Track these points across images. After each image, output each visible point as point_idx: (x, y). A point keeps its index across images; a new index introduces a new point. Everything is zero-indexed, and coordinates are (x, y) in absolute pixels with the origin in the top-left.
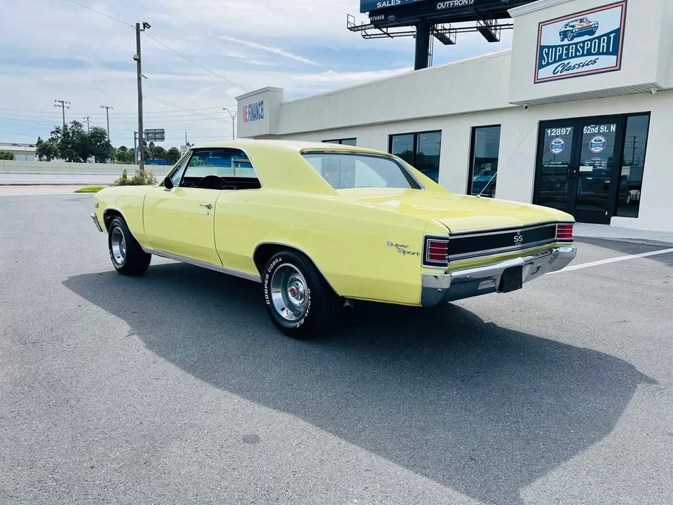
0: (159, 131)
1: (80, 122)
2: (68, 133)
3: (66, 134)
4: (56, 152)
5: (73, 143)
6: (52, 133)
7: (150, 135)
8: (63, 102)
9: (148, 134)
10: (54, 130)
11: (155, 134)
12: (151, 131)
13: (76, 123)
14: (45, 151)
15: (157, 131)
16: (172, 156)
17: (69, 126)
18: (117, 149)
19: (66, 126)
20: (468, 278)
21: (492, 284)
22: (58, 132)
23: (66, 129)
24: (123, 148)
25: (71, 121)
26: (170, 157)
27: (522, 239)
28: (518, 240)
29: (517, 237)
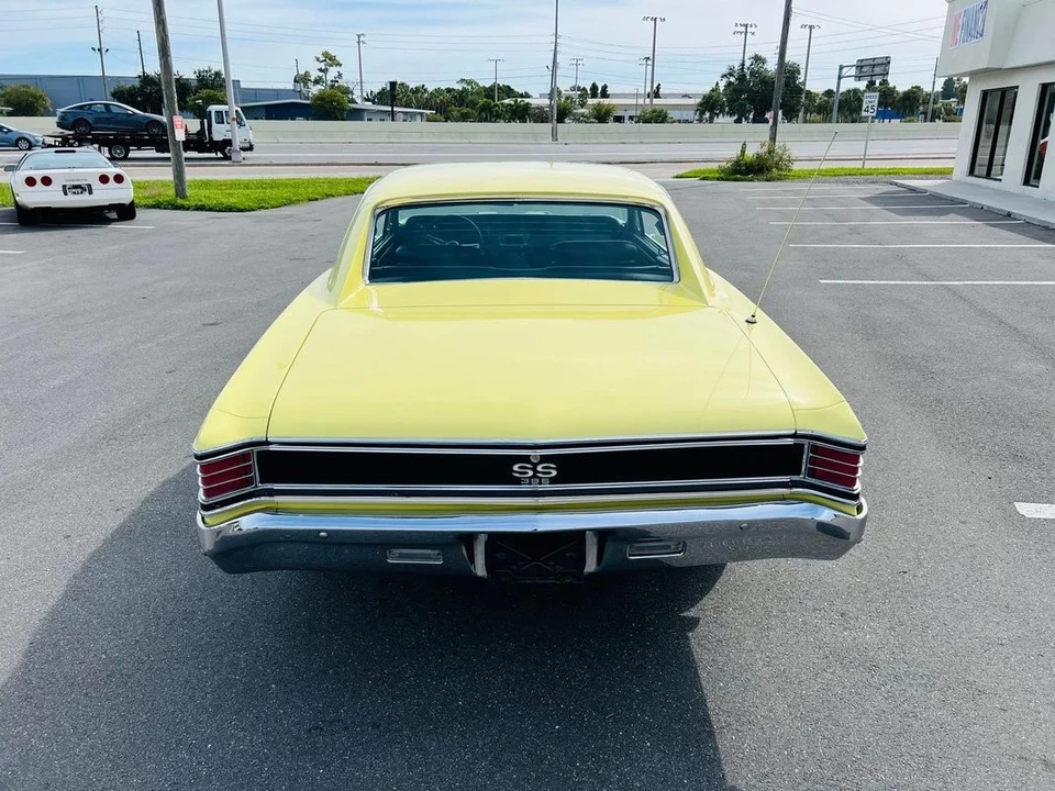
0: (881, 61)
1: (763, 56)
2: (744, 76)
3: (742, 78)
4: (722, 105)
5: (749, 91)
6: (723, 76)
7: (864, 69)
8: (746, 26)
9: (862, 67)
10: (726, 71)
11: (874, 66)
12: (868, 62)
13: (757, 59)
14: (710, 106)
15: (876, 62)
16: (907, 103)
17: (748, 64)
18: (818, 95)
19: (743, 65)
20: (323, 538)
21: (437, 559)
22: (731, 75)
23: (743, 69)
24: (829, 93)
25: (752, 55)
26: (904, 106)
27: (554, 473)
28: (531, 473)
29: (529, 466)
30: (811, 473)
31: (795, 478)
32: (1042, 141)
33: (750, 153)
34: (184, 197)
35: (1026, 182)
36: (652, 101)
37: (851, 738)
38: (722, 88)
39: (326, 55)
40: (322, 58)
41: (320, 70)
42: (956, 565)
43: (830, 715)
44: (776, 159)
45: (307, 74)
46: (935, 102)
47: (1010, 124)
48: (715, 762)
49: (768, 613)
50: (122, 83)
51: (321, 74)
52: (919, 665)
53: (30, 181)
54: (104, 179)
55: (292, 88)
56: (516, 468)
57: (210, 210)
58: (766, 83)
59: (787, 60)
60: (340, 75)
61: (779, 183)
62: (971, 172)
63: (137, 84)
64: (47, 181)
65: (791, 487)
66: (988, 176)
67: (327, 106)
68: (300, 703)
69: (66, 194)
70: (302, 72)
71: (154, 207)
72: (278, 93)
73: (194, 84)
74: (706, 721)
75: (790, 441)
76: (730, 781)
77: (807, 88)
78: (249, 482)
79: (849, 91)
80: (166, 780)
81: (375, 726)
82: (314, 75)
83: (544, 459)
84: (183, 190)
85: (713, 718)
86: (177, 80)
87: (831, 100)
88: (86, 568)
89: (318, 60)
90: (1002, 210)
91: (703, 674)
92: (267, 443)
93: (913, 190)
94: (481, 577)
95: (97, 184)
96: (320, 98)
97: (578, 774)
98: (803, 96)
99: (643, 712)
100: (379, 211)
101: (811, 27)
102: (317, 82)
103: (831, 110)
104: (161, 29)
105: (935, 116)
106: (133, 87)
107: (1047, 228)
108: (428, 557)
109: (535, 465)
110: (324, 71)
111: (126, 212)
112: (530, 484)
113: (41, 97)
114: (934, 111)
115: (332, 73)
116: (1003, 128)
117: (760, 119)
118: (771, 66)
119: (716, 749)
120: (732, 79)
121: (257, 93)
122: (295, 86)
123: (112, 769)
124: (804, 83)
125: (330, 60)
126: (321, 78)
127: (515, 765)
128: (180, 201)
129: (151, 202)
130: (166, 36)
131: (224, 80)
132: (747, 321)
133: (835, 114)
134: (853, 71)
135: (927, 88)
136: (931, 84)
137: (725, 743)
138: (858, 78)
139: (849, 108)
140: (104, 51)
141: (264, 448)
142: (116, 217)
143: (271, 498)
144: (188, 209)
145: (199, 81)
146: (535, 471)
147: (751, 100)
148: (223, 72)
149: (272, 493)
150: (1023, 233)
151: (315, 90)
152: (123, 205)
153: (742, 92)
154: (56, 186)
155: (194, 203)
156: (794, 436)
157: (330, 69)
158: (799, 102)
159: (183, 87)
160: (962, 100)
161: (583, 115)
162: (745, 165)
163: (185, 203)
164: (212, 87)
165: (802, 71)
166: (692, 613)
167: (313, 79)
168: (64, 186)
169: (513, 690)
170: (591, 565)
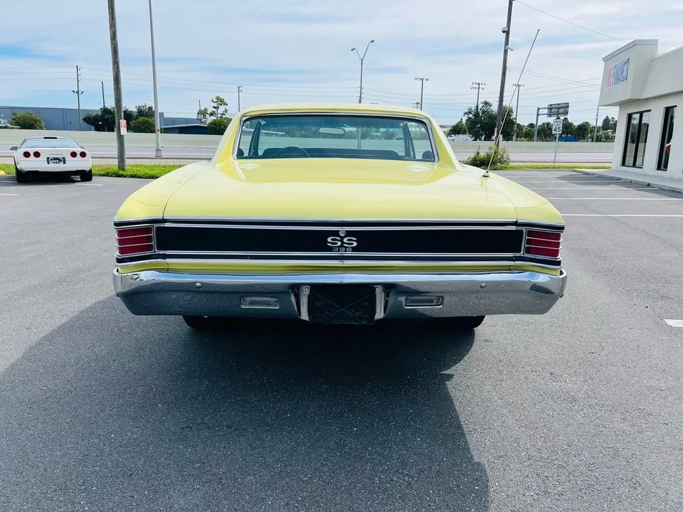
0: (563, 105)
1: (490, 102)
2: (478, 113)
3: (476, 115)
5: (481, 122)
6: (466, 113)
7: (553, 110)
8: (479, 84)
9: (551, 109)
10: (467, 111)
11: (559, 108)
12: (555, 106)
13: (486, 103)
15: (560, 106)
16: (581, 132)
17: (480, 106)
18: (524, 126)
19: (477, 107)
20: (199, 287)
21: (276, 305)
22: (470, 113)
23: (477, 109)
24: (531, 125)
25: (483, 101)
26: (578, 133)
27: (355, 244)
28: (339, 244)
29: (338, 238)
30: (528, 250)
31: (517, 255)
32: (667, 145)
33: (482, 154)
34: (123, 170)
35: (659, 168)
36: (420, 129)
37: (560, 437)
38: (464, 122)
39: (218, 98)
40: (215, 100)
41: (214, 107)
42: (628, 350)
43: (545, 425)
44: (499, 157)
45: (206, 110)
46: (598, 131)
47: (646, 142)
48: (466, 449)
49: (500, 372)
50: (90, 113)
51: (214, 110)
52: (606, 400)
53: (27, 155)
54: (74, 154)
55: (196, 117)
56: (329, 240)
57: (140, 177)
58: (492, 118)
59: (504, 104)
60: (226, 111)
61: (501, 171)
62: (623, 164)
63: (100, 114)
64: (37, 154)
65: (515, 261)
66: (634, 165)
67: (217, 128)
68: (177, 414)
69: (48, 163)
70: (203, 109)
71: (104, 175)
72: (187, 120)
73: (135, 114)
74: (459, 427)
75: (513, 228)
76: (476, 459)
77: (518, 122)
78: (150, 248)
79: (544, 124)
80: (80, 453)
81: (228, 426)
82: (210, 110)
83: (349, 234)
84: (124, 165)
85: (464, 426)
86: (125, 112)
87: (533, 130)
88: (39, 344)
89: (213, 101)
90: (644, 183)
91: (457, 404)
92: (164, 221)
93: (587, 174)
94: (305, 321)
95: (69, 158)
96: (214, 123)
97: (369, 454)
98: (516, 126)
99: (415, 422)
100: (244, 119)
101: (519, 86)
102: (211, 114)
103: (533, 136)
104: (116, 67)
105: (599, 140)
106: (97, 115)
107: (674, 191)
108: (269, 304)
109: (343, 238)
110: (217, 108)
111: (86, 176)
112: (339, 251)
113: (38, 120)
114: (598, 137)
115: (222, 109)
116: (641, 145)
117: (488, 138)
118: (495, 108)
119: (466, 443)
120: (471, 116)
121: (174, 120)
122: (198, 116)
123: (43, 447)
124: (516, 119)
125: (221, 101)
126: (214, 112)
127: (325, 449)
128: (121, 172)
129: (103, 172)
130: (119, 71)
131: (154, 112)
132: (484, 176)
133: (535, 137)
134: (546, 111)
135: (593, 123)
136: (595, 121)
137: (472, 440)
138: (550, 115)
139: (544, 133)
140: (80, 93)
141: (162, 225)
142: (80, 179)
143: (164, 260)
144: (125, 177)
145: (138, 112)
146: (343, 243)
147: (482, 128)
148: (154, 107)
149: (165, 257)
150: (660, 193)
151: (210, 119)
152: (85, 171)
153: (476, 123)
154: (43, 158)
155: (129, 173)
156: (516, 224)
157: (220, 107)
158: (513, 130)
159: (128, 116)
160: (614, 131)
161: (377, 136)
162: (480, 160)
163: (124, 173)
164: (146, 115)
165: (514, 111)
166: (449, 372)
167: (209, 112)
168: (48, 158)
169: (325, 409)
170: (380, 314)
